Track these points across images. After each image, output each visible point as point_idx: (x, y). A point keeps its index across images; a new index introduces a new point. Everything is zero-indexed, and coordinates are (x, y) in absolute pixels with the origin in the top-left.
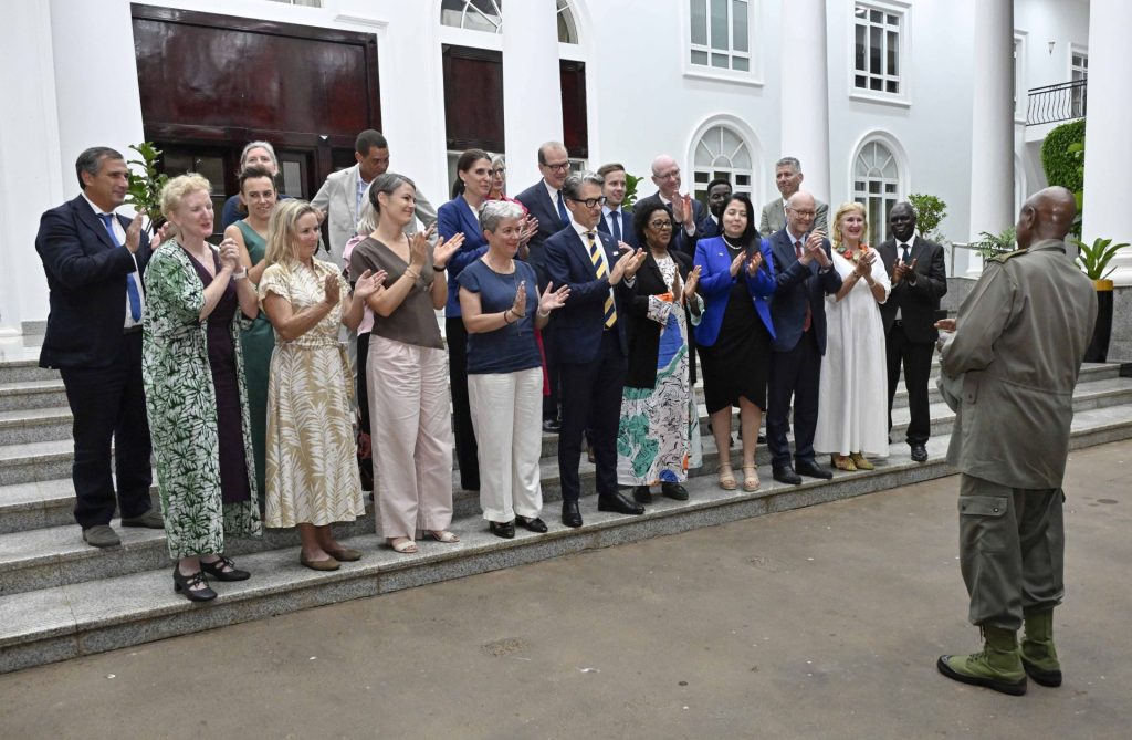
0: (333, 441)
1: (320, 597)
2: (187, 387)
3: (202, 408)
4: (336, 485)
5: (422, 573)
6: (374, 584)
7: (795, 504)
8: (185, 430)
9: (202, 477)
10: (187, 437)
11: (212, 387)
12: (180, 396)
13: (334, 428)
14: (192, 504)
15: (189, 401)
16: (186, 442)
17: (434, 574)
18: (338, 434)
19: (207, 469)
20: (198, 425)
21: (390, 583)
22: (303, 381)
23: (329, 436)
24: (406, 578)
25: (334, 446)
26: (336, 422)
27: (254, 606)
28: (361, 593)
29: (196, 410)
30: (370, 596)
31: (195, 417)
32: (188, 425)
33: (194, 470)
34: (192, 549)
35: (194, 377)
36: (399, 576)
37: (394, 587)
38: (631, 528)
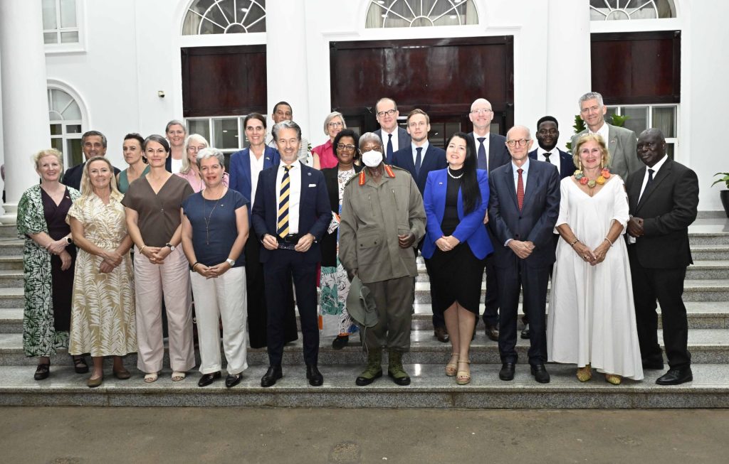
0: (110, 305)
1: (72, 400)
2: (35, 263)
3: (42, 275)
4: (111, 333)
5: (138, 398)
6: (106, 399)
7: (489, 405)
8: (31, 286)
9: (38, 313)
10: (32, 290)
11: (49, 264)
12: (30, 267)
13: (110, 297)
14: (32, 327)
15: (35, 271)
16: (32, 292)
17: (146, 401)
18: (112, 301)
19: (42, 310)
20: (39, 285)
21: (116, 401)
22: (90, 268)
23: (106, 303)
24: (127, 399)
25: (110, 308)
26: (111, 293)
27: (34, 398)
28: (98, 403)
29: (38, 276)
30: (103, 406)
31: (37, 280)
32: (34, 283)
33: (34, 308)
34: (29, 352)
35: (39, 258)
36: (122, 397)
37: (119, 403)
38: (307, 396)
